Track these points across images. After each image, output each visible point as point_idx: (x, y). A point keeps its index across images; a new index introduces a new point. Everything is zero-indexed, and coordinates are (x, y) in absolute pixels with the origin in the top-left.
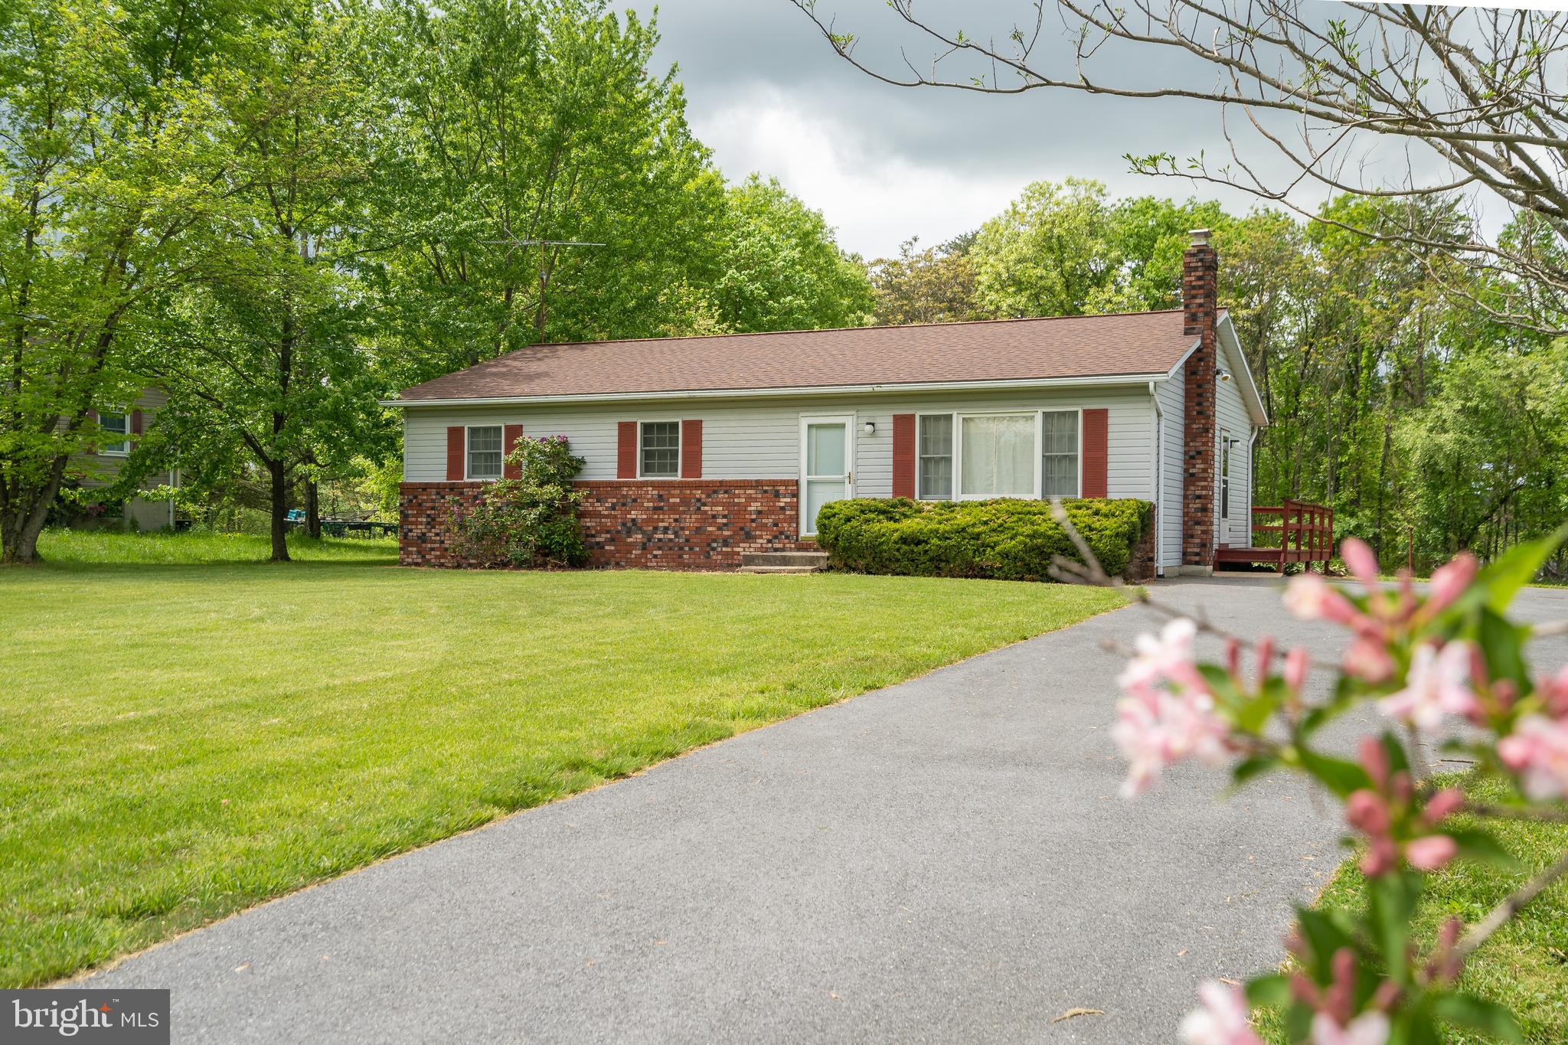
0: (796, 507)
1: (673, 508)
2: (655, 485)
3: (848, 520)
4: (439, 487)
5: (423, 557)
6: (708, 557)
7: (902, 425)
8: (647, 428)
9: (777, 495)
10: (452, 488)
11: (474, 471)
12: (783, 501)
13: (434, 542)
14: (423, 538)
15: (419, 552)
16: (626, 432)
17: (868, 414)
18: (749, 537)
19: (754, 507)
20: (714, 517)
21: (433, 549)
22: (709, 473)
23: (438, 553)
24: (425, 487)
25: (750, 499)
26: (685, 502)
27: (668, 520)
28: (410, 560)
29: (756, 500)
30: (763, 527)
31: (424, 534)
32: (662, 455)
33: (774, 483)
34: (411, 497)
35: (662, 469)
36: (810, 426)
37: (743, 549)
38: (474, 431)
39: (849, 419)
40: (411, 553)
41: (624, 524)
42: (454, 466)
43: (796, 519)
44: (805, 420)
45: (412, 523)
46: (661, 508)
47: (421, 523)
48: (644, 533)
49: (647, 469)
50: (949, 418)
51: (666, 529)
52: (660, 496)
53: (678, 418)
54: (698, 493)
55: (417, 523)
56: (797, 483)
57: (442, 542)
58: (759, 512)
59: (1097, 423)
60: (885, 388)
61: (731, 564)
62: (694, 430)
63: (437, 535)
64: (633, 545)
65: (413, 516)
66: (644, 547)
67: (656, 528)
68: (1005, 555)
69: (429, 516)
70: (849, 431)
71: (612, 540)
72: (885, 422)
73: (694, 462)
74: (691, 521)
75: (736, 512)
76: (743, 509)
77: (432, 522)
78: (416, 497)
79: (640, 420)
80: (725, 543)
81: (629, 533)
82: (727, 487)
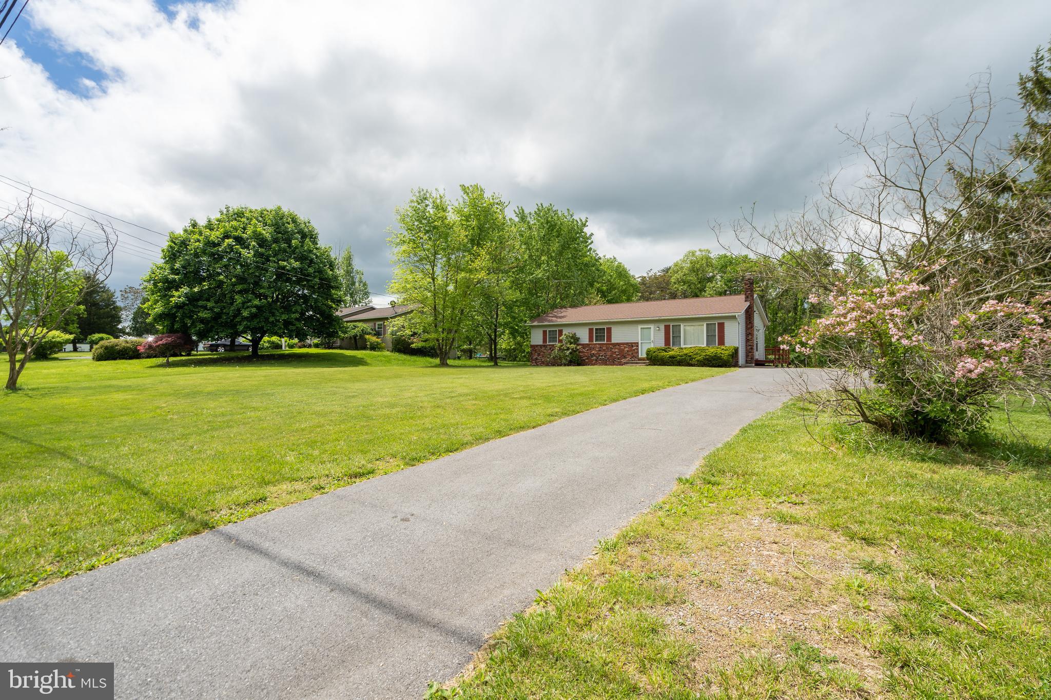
0: (638, 349)
1: (604, 350)
2: (598, 344)
3: (654, 352)
4: (540, 346)
5: (537, 363)
6: (614, 362)
7: (667, 328)
8: (596, 329)
9: (633, 346)
10: (544, 346)
11: (550, 342)
12: (634, 348)
14: (537, 359)
15: (535, 362)
16: (591, 330)
17: (657, 325)
18: (625, 357)
19: (626, 349)
20: (615, 352)
21: (539, 361)
22: (614, 341)
23: (541, 363)
24: (537, 346)
25: (625, 347)
26: (607, 348)
27: (603, 353)
28: (533, 364)
30: (629, 355)
32: (601, 336)
33: (632, 343)
35: (601, 340)
37: (623, 361)
38: (550, 331)
39: (652, 326)
40: (533, 362)
41: (591, 354)
42: (545, 340)
43: (638, 352)
44: (640, 327)
45: (533, 355)
46: (601, 350)
47: (536, 355)
48: (596, 356)
49: (597, 340)
50: (680, 325)
51: (602, 355)
52: (600, 347)
53: (605, 327)
54: (611, 346)
56: (638, 343)
57: (542, 359)
58: (627, 351)
59: (721, 326)
60: (663, 318)
61: (621, 364)
62: (609, 330)
63: (540, 358)
64: (593, 360)
65: (534, 353)
66: (596, 360)
67: (599, 355)
68: (698, 361)
69: (538, 353)
70: (652, 329)
71: (587, 359)
72: (662, 327)
73: (609, 338)
74: (609, 353)
75: (621, 351)
76: (623, 350)
77: (539, 355)
78: (534, 348)
79: (595, 327)
80: (618, 359)
81: (592, 357)
82: (619, 344)
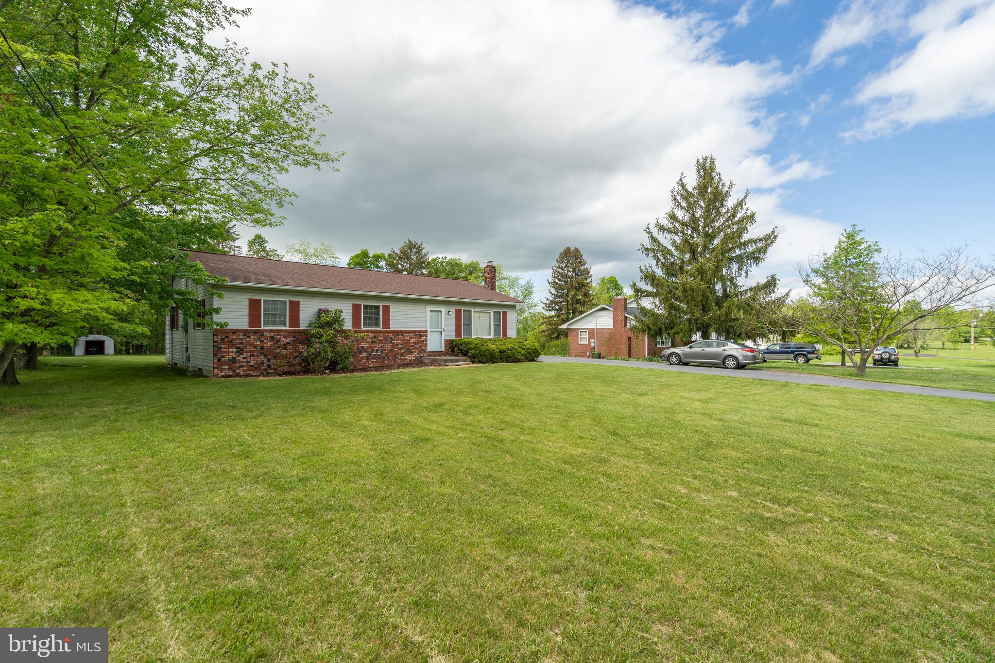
0: (426, 340)
1: (380, 341)
2: (372, 332)
4: (245, 332)
5: (234, 371)
6: (395, 361)
7: (458, 312)
8: (365, 306)
9: (421, 336)
10: (255, 332)
12: (422, 338)
13: (243, 362)
14: (234, 360)
15: (230, 369)
16: (357, 308)
17: (450, 308)
18: (411, 353)
19: (413, 340)
20: (397, 345)
21: (242, 366)
22: (393, 327)
23: (245, 368)
24: (234, 332)
25: (411, 338)
26: (385, 339)
27: (378, 347)
28: (223, 374)
29: (413, 338)
31: (235, 358)
32: (373, 319)
33: (420, 331)
34: (223, 337)
35: (373, 326)
36: (431, 311)
37: (410, 357)
38: (267, 302)
39: (443, 309)
40: (224, 369)
41: (358, 349)
42: (255, 320)
43: (426, 345)
44: (429, 308)
45: (225, 352)
46: (375, 342)
47: (232, 352)
48: (367, 352)
49: (365, 325)
50: (470, 311)
51: (377, 351)
52: (375, 336)
53: (381, 304)
54: (390, 335)
55: (228, 352)
56: (427, 331)
57: (249, 362)
58: (414, 343)
59: (505, 314)
60: (463, 300)
62: (387, 309)
63: (244, 358)
64: (362, 358)
65: (225, 348)
66: (368, 358)
67: (373, 350)
69: (238, 348)
72: (454, 311)
73: (387, 323)
74: (388, 347)
75: (406, 343)
76: (408, 341)
77: (240, 351)
78: (227, 337)
79: (363, 303)
80: (402, 355)
81: (360, 353)
82: (402, 333)
